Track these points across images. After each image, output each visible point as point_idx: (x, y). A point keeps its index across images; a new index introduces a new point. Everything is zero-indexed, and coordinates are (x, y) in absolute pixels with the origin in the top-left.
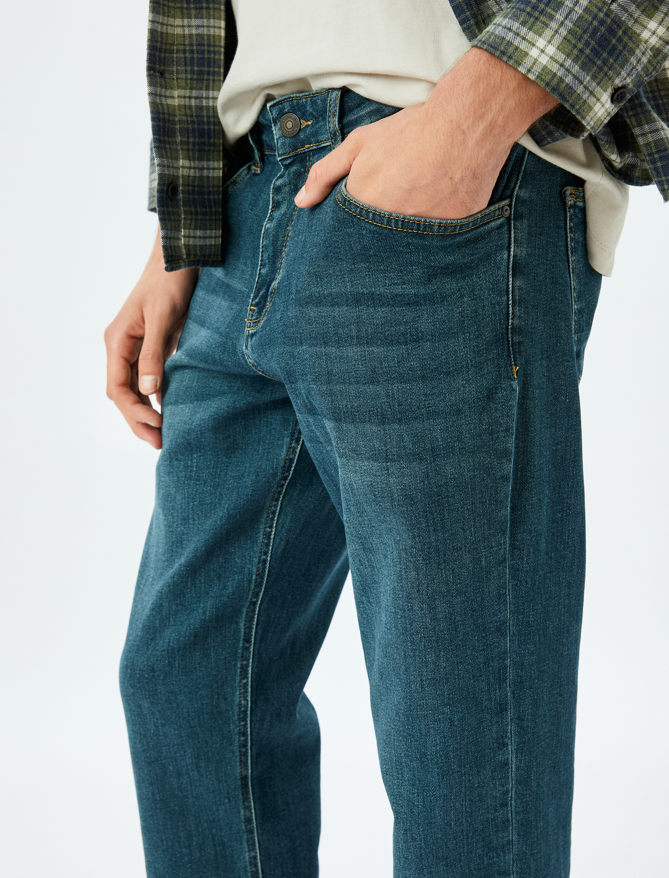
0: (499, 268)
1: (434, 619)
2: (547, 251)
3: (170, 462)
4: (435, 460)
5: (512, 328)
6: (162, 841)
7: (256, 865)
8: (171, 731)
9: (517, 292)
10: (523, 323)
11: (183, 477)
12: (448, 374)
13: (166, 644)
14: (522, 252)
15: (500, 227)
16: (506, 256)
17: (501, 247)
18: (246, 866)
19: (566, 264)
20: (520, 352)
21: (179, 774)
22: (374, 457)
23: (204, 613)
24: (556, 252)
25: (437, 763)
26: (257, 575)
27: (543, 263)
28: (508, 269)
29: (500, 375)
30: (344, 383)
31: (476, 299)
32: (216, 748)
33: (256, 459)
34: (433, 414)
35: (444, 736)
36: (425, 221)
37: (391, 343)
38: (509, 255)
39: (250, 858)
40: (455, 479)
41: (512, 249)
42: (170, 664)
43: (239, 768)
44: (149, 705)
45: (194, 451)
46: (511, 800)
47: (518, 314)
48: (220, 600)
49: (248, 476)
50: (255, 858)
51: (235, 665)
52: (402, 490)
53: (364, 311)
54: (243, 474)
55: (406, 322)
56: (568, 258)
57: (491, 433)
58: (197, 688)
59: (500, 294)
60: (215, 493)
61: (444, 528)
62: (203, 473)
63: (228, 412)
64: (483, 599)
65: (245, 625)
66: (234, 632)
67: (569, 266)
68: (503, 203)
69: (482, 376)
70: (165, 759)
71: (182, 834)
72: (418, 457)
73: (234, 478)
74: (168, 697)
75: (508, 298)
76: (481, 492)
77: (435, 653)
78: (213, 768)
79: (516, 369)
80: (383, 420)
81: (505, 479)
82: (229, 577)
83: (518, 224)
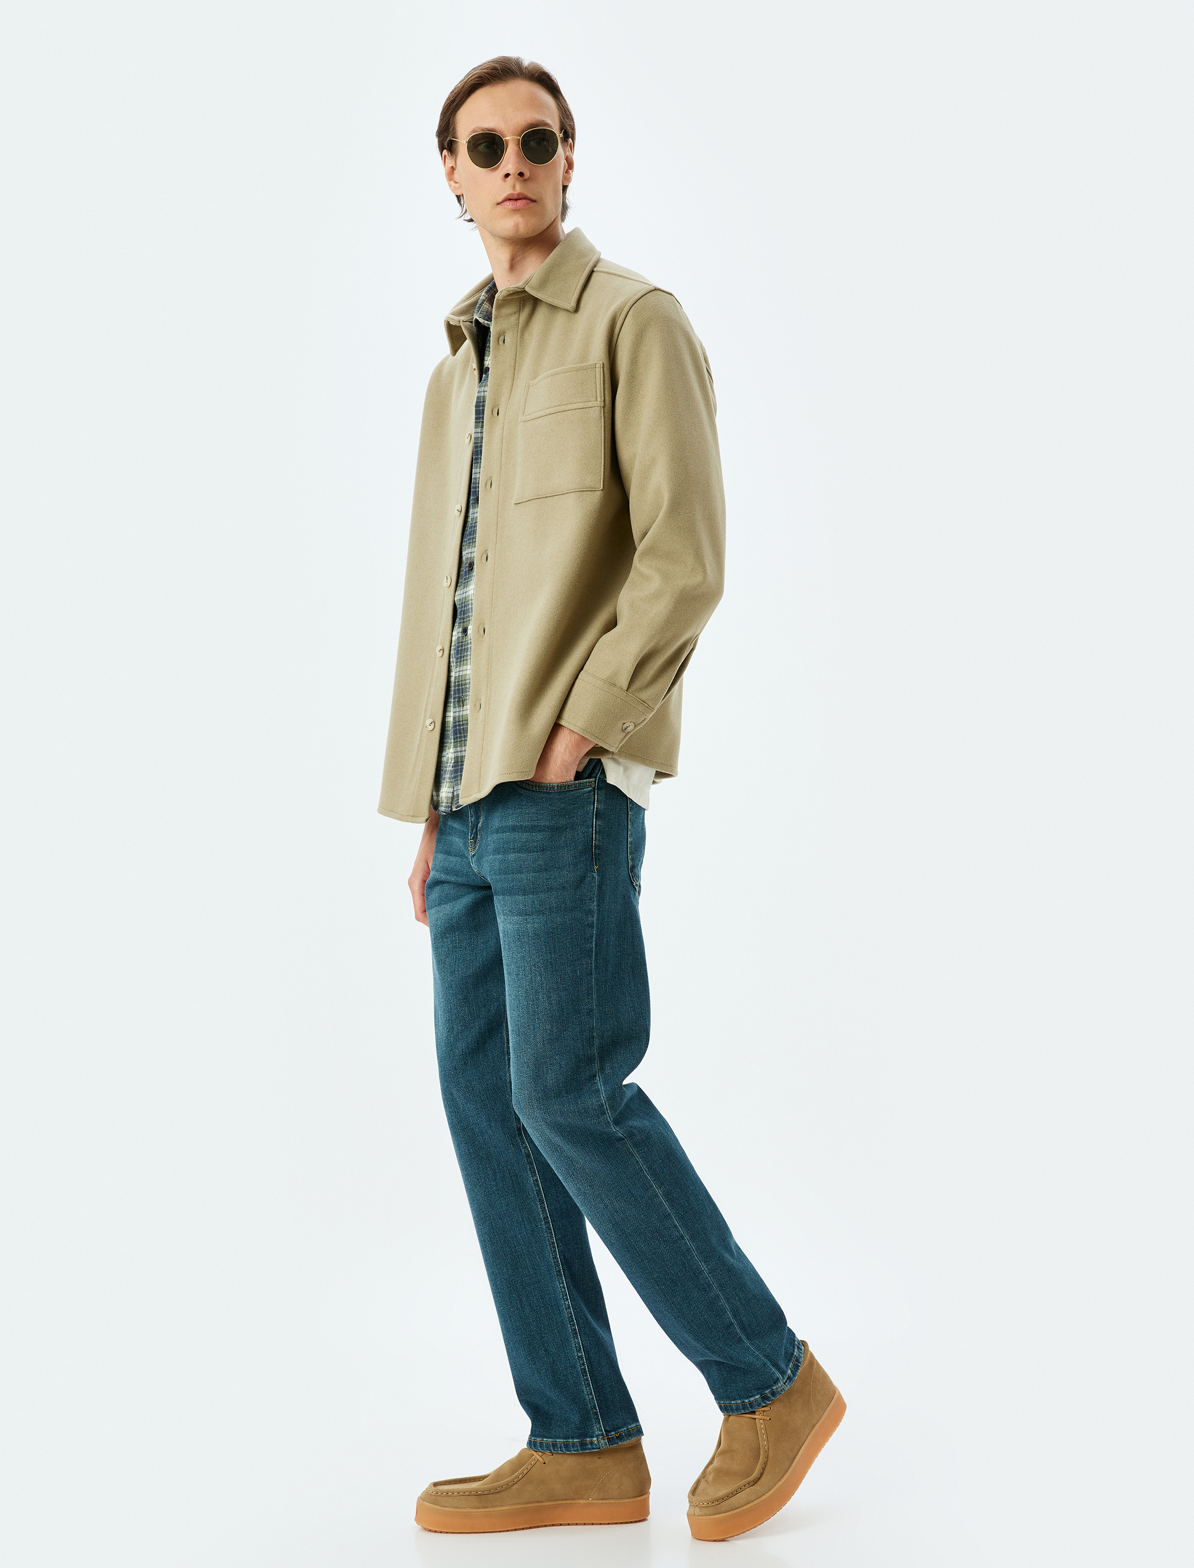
0: (588, 814)
1: (550, 1004)
2: (616, 807)
4: (551, 914)
5: (594, 846)
6: (478, 1180)
7: (538, 1186)
8: (471, 1107)
9: (597, 827)
10: (601, 844)
12: (559, 868)
14: (602, 807)
15: (590, 792)
16: (592, 808)
17: (590, 804)
18: (532, 1187)
19: (626, 815)
20: (599, 859)
21: (482, 1134)
22: (520, 914)
23: (480, 1028)
24: (621, 809)
25: (553, 1091)
27: (613, 814)
28: (593, 814)
29: (587, 869)
30: (506, 874)
31: (573, 830)
32: (499, 1112)
33: (494, 930)
34: (550, 889)
35: (557, 1074)
36: (550, 785)
37: (530, 852)
38: (594, 807)
39: (534, 1181)
40: (562, 924)
41: (596, 805)
42: (465, 1064)
43: (515, 1123)
46: (607, 1110)
47: (598, 839)
48: (489, 1019)
50: (537, 1180)
51: (504, 1059)
52: (534, 930)
53: (517, 835)
55: (537, 841)
56: (628, 812)
57: (582, 901)
58: (483, 1075)
59: (588, 827)
60: (473, 954)
61: (555, 952)
63: (472, 902)
64: (578, 994)
66: (501, 1038)
67: (628, 817)
68: (592, 780)
69: (577, 870)
71: (489, 1173)
72: (540, 912)
73: (483, 943)
75: (593, 830)
76: (576, 933)
77: (551, 1024)
78: (500, 1126)
79: (596, 867)
80: (525, 893)
81: (591, 926)
83: (599, 792)
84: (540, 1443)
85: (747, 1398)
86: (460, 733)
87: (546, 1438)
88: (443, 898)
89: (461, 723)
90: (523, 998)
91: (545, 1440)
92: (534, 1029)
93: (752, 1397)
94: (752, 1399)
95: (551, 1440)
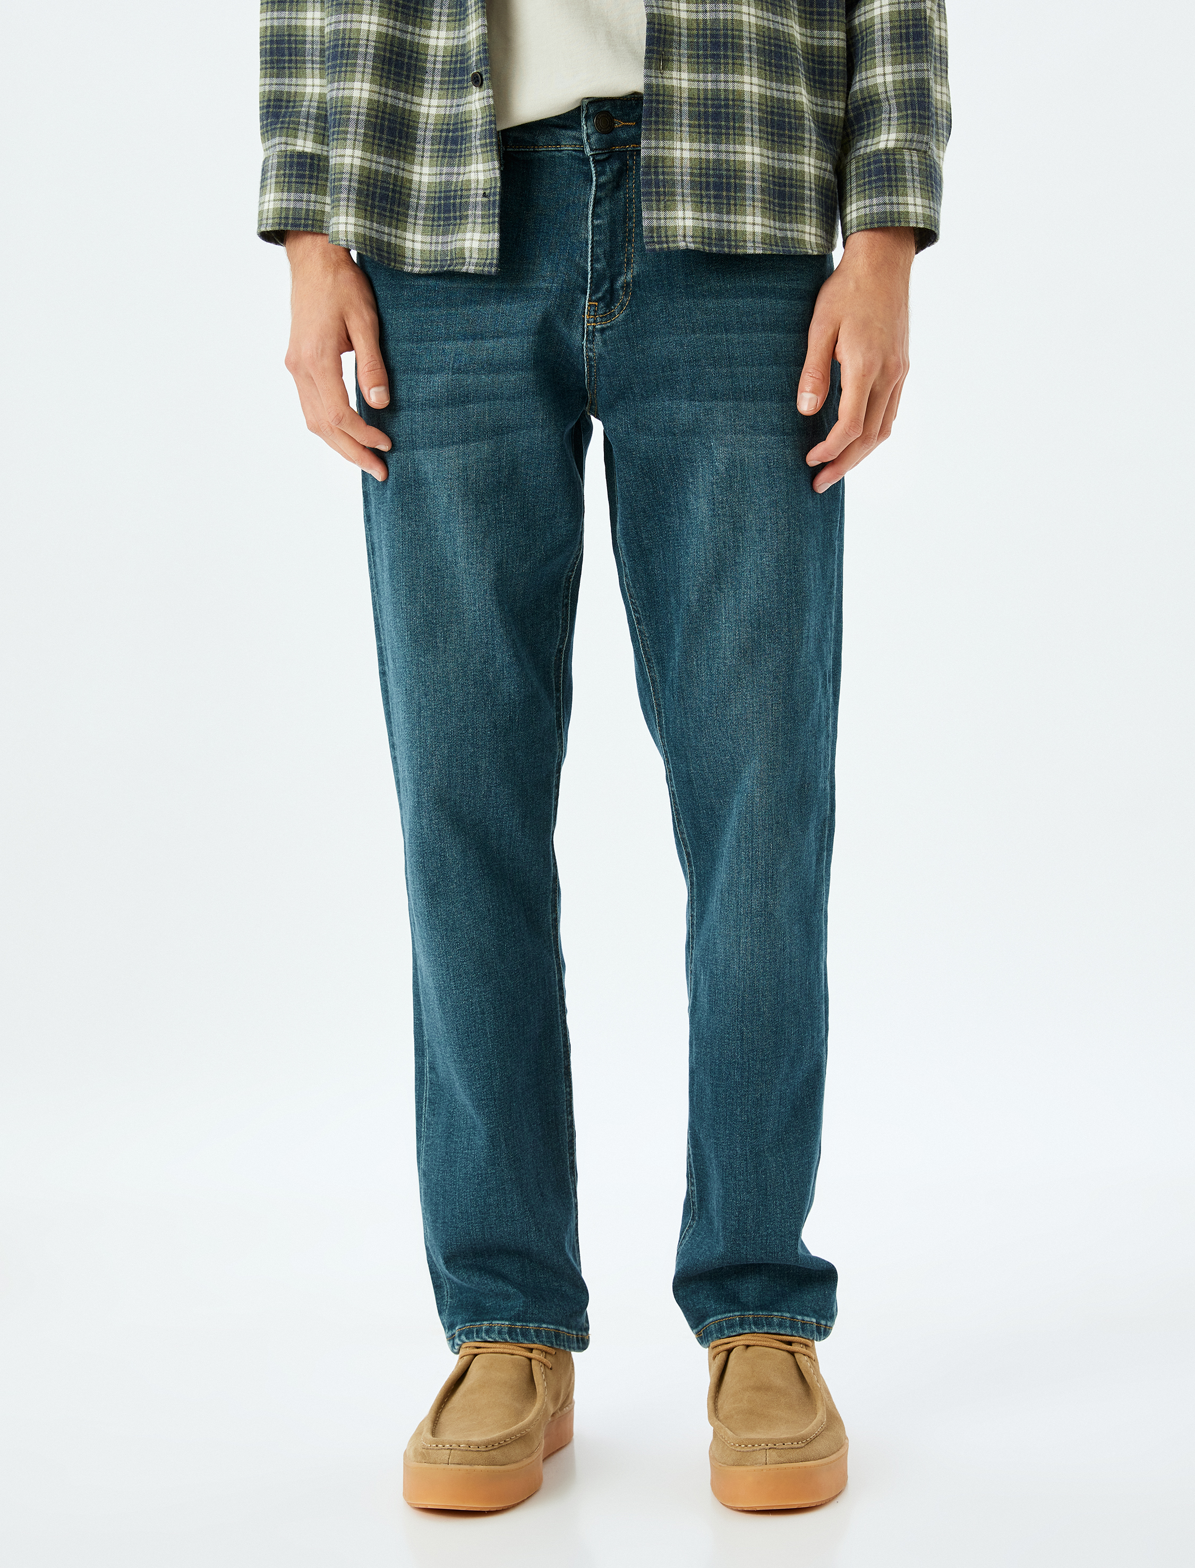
3: (476, 506)
11: (493, 520)
13: (506, 699)
26: (562, 620)
44: (487, 764)
45: (501, 492)
49: (561, 516)
54: (554, 515)
62: (512, 514)
65: (554, 674)
70: (490, 820)
74: (507, 754)
82: (541, 624)
84: (535, 1331)
85: (800, 1314)
86: (657, 115)
87: (544, 1323)
88: (470, 430)
89: (661, 98)
90: (771, 569)
91: (544, 1326)
92: (789, 618)
93: (808, 1316)
94: (806, 1319)
95: (552, 1327)
